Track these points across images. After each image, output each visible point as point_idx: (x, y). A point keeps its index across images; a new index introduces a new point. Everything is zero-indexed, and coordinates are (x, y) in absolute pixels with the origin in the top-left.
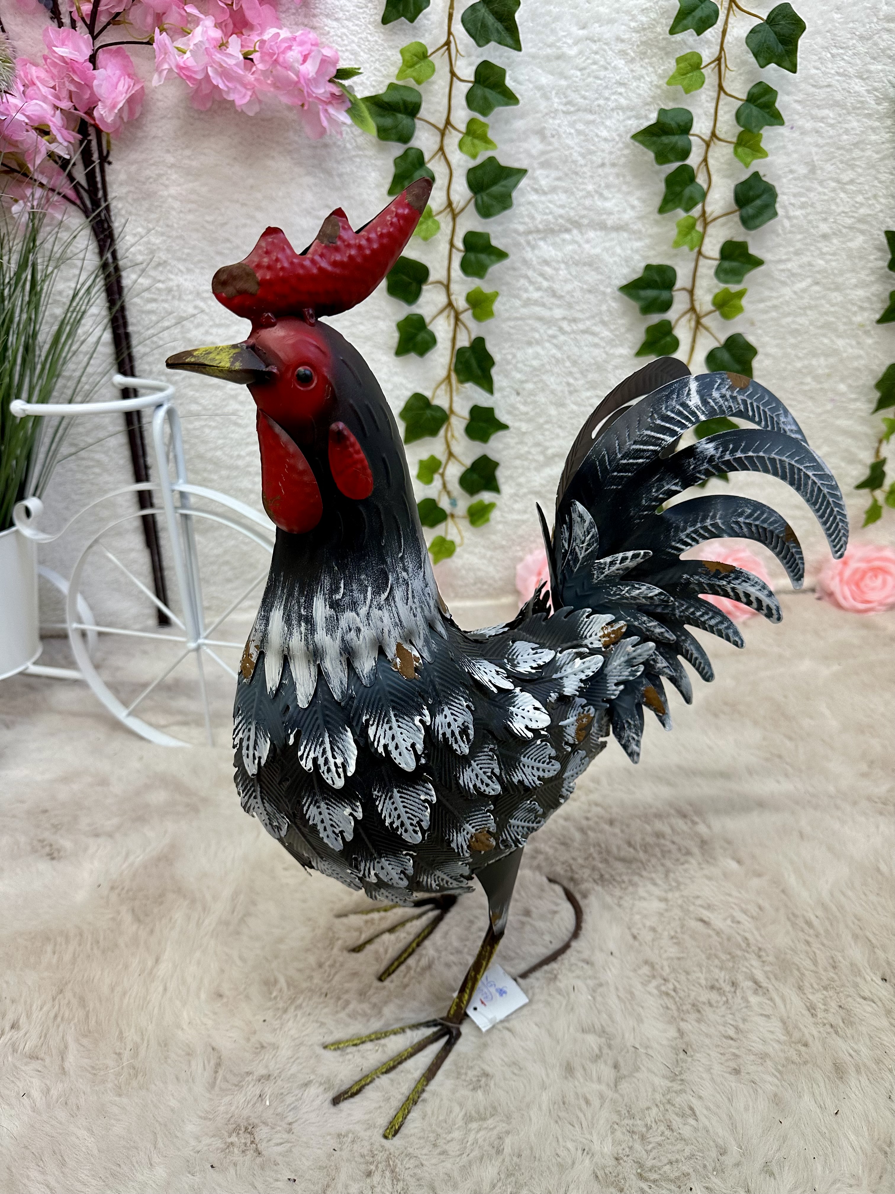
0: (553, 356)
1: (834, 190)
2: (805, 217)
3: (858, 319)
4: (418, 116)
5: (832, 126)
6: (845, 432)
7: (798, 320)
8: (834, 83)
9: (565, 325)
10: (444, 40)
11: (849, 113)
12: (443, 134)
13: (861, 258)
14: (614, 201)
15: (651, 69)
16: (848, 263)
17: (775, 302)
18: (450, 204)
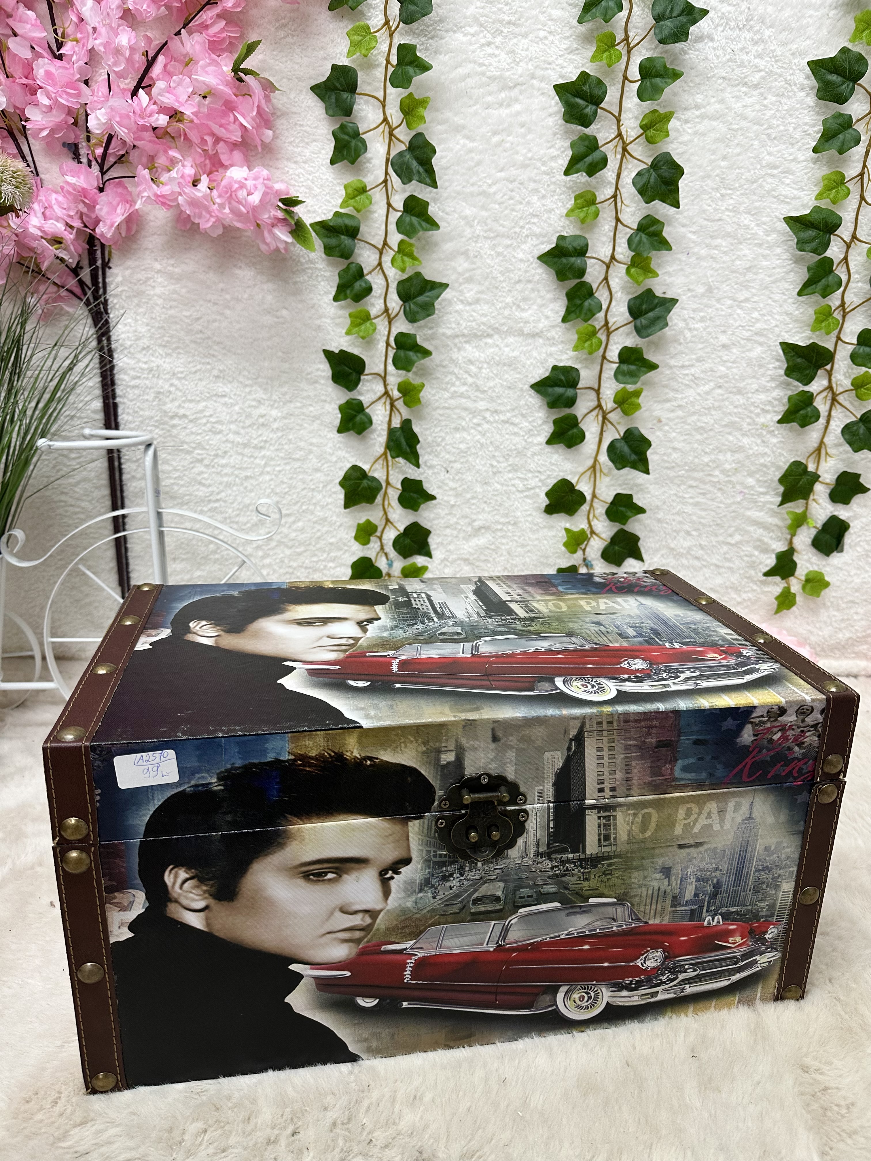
0: (478, 441)
1: (731, 307)
2: (705, 329)
3: (762, 420)
4: (359, 237)
5: (724, 253)
6: (756, 523)
7: (704, 419)
8: (724, 217)
9: (488, 415)
10: (382, 178)
11: (741, 243)
12: (381, 253)
13: (760, 366)
14: (530, 312)
15: (560, 204)
16: (749, 370)
17: (680, 403)
18: (386, 310)
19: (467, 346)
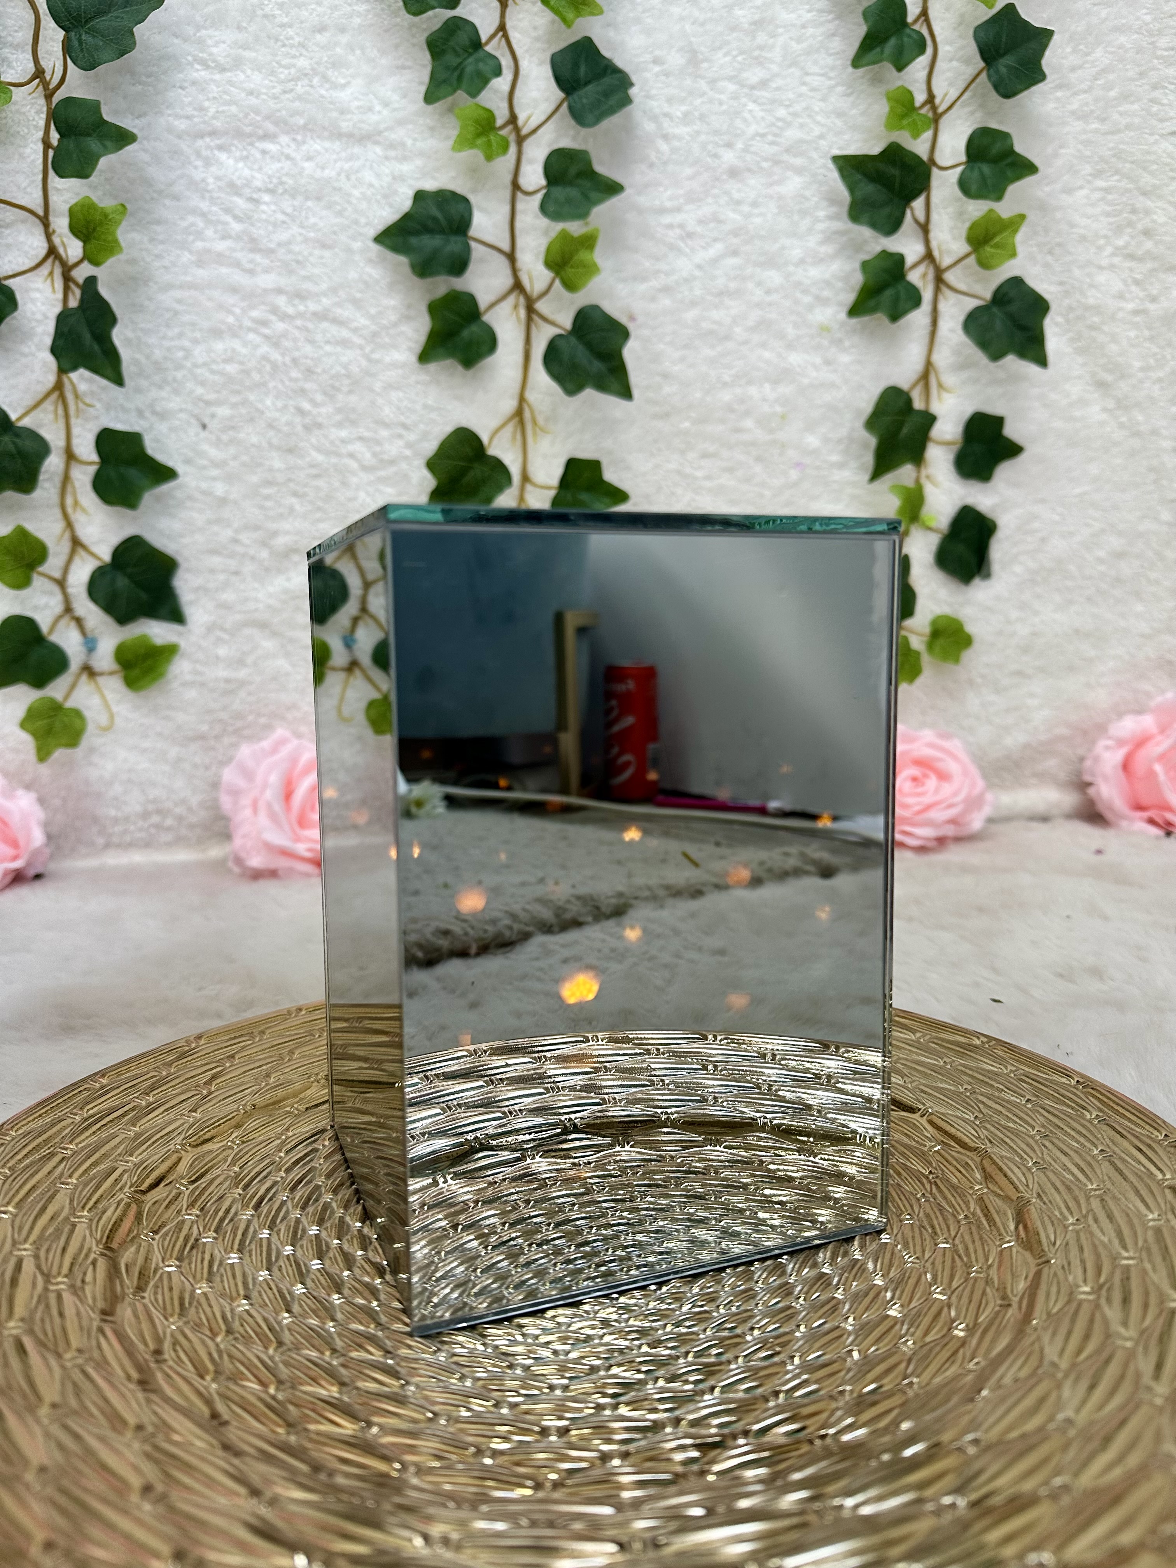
2: (693, 138)
3: (818, 318)
13: (802, 213)
16: (783, 220)
17: (665, 281)
18: (39, 73)
19: (223, 156)
